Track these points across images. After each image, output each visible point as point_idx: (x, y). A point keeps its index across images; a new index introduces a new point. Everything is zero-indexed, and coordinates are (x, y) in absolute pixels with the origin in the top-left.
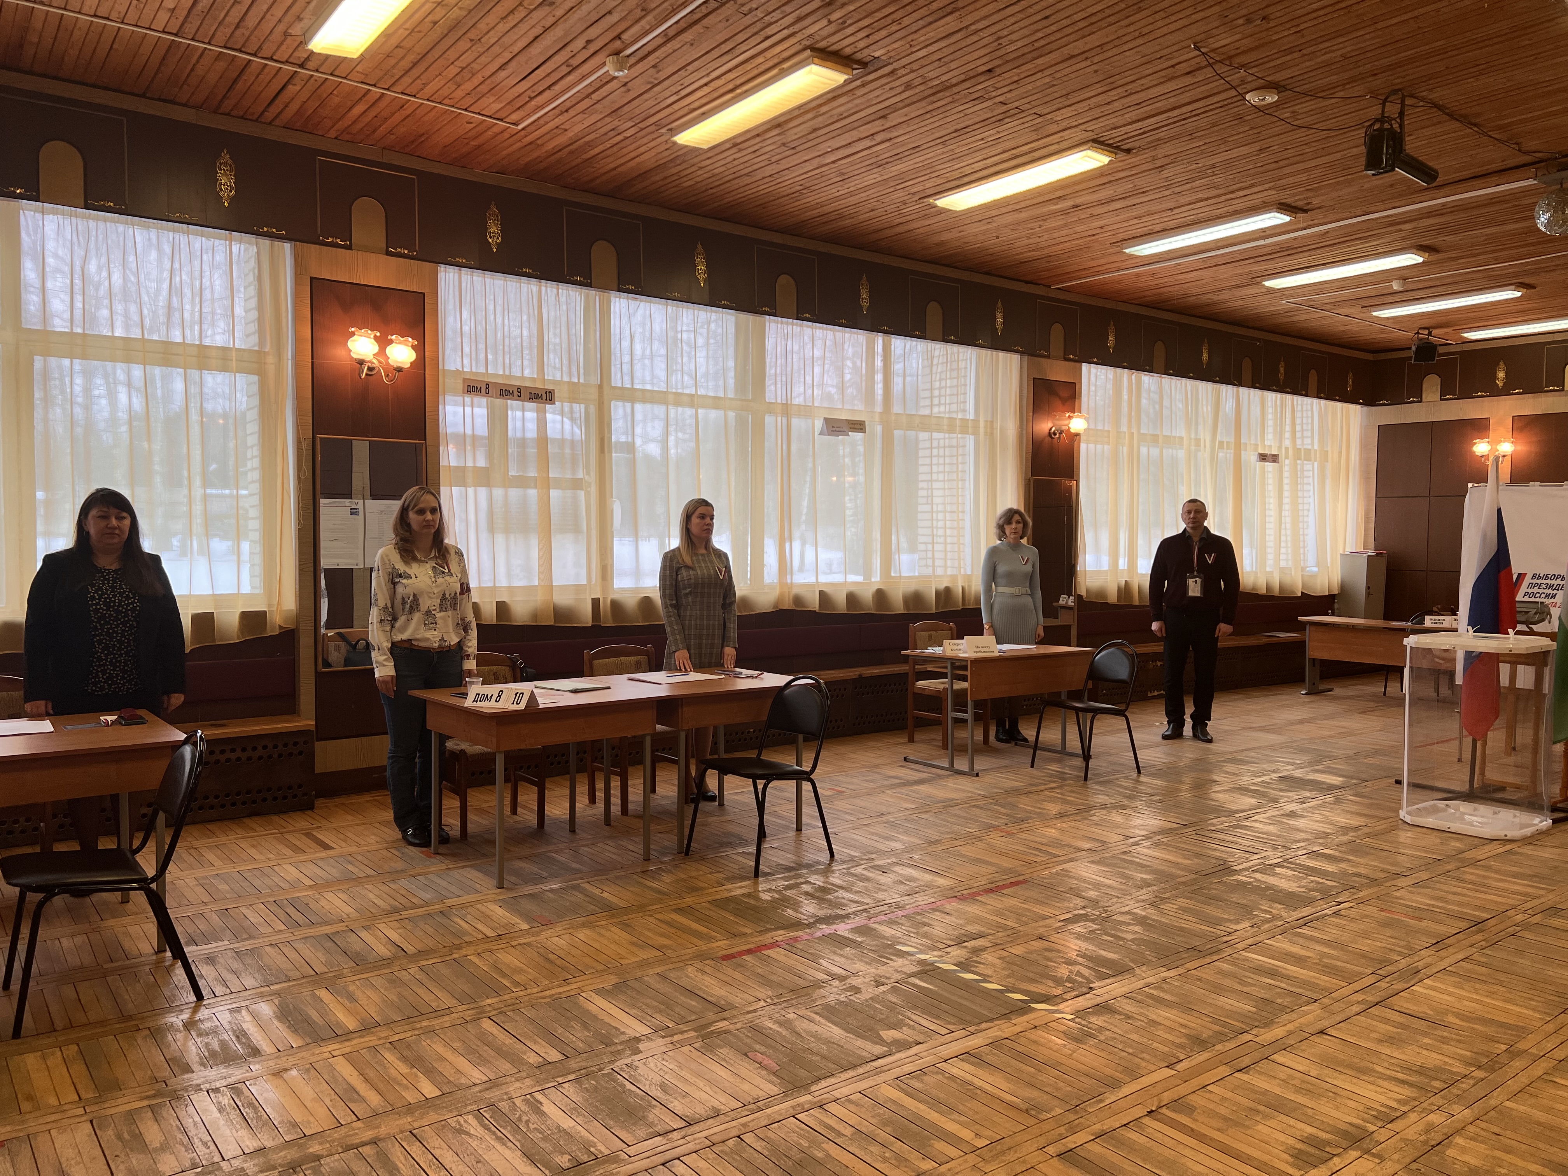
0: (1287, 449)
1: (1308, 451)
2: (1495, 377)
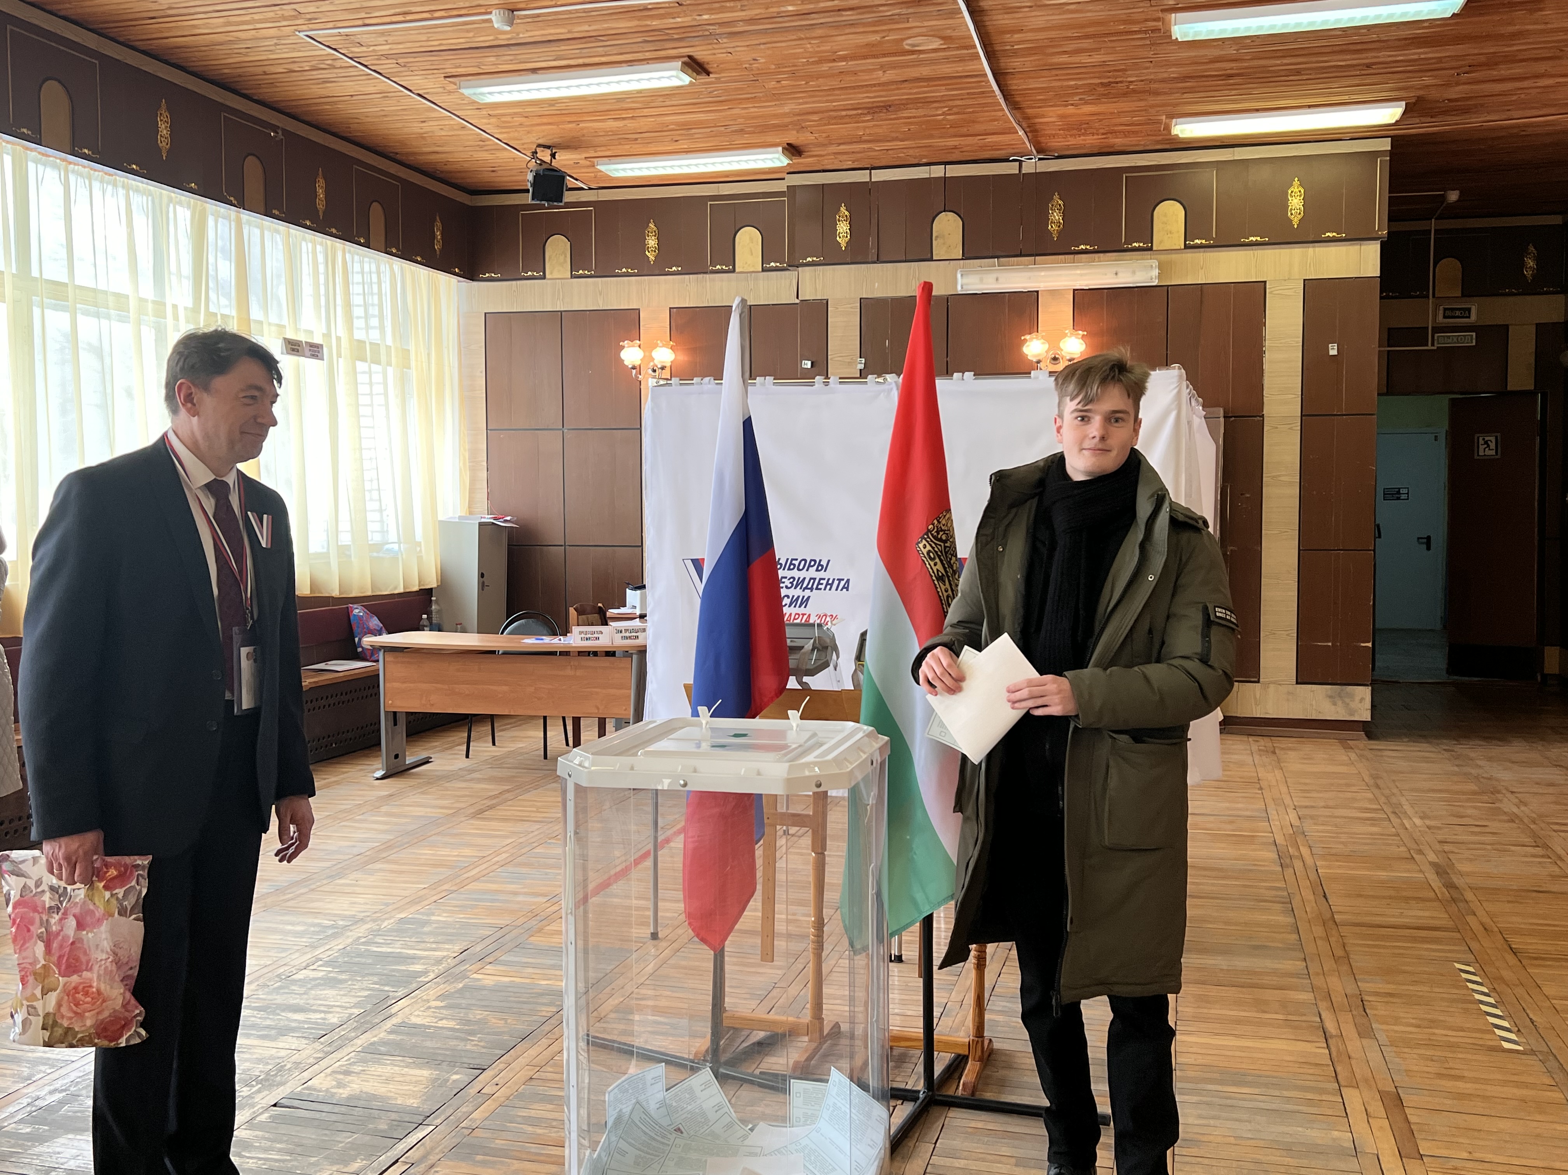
0: (339, 339)
1: (375, 346)
2: (644, 247)
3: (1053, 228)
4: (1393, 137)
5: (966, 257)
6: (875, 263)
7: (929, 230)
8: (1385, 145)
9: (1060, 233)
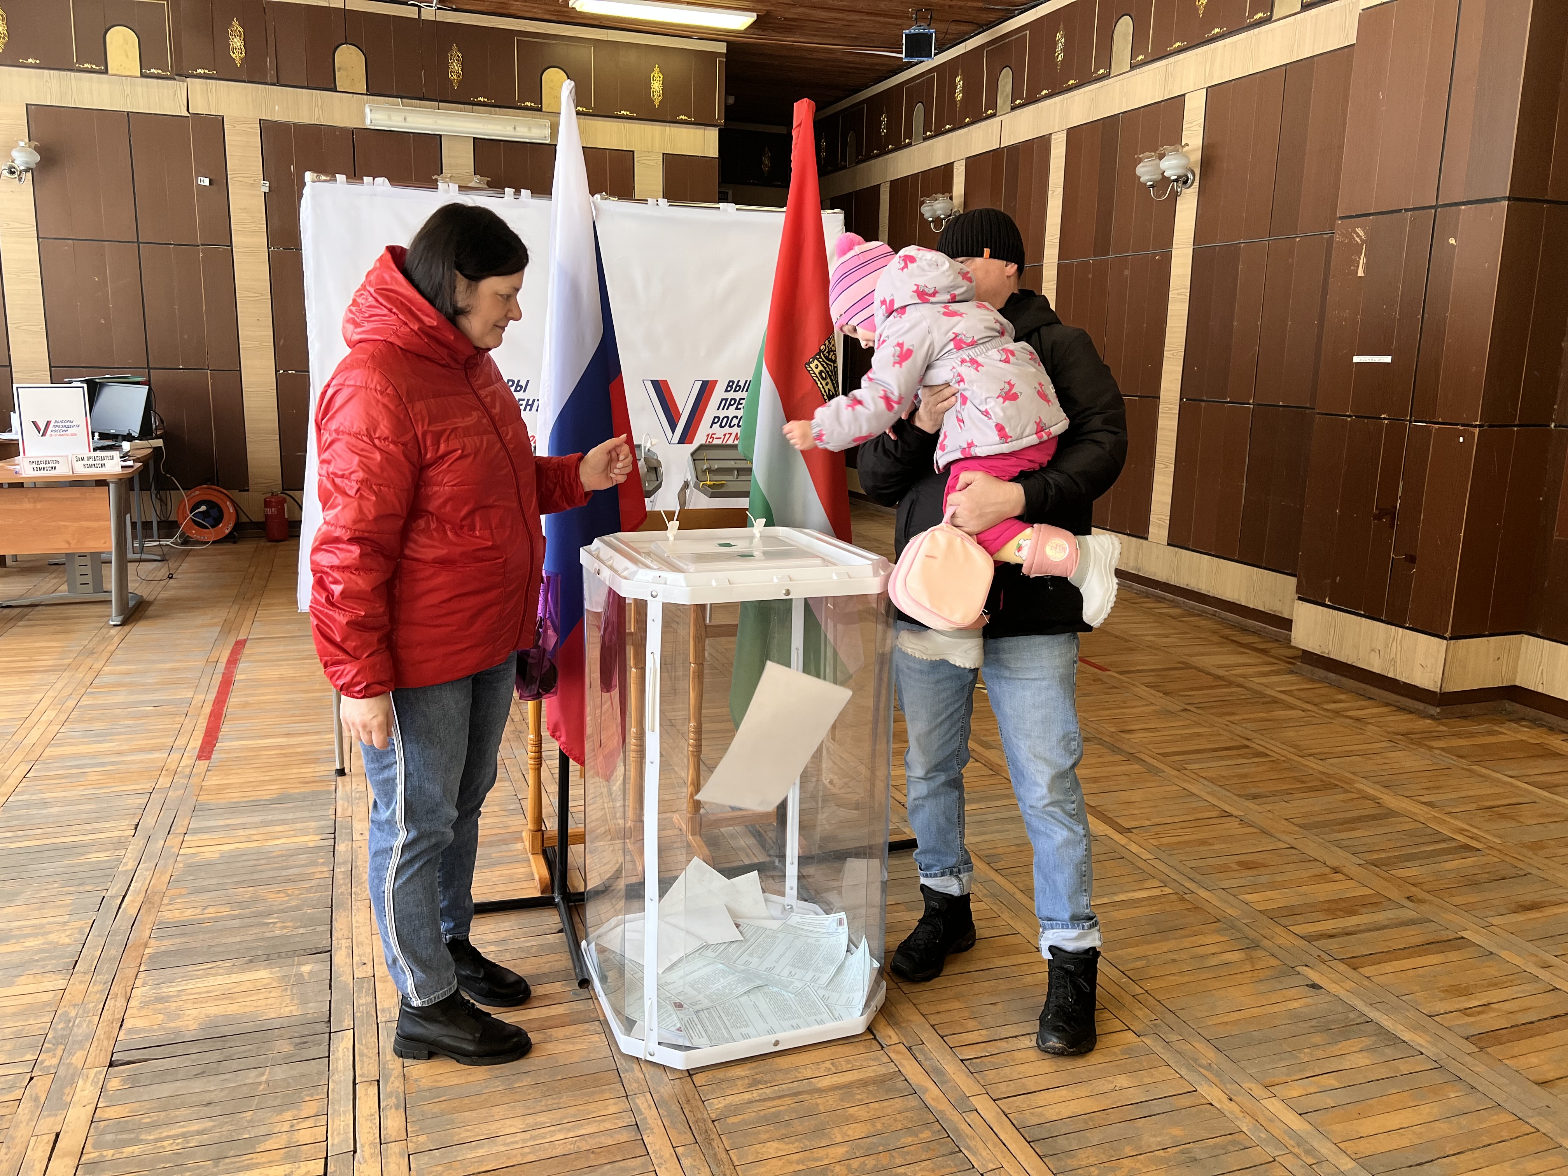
3: (453, 76)
4: (728, 42)
5: (371, 92)
6: (274, 85)
7: (331, 60)
8: (722, 48)
9: (459, 82)
